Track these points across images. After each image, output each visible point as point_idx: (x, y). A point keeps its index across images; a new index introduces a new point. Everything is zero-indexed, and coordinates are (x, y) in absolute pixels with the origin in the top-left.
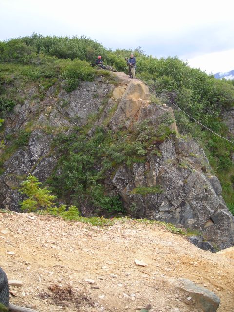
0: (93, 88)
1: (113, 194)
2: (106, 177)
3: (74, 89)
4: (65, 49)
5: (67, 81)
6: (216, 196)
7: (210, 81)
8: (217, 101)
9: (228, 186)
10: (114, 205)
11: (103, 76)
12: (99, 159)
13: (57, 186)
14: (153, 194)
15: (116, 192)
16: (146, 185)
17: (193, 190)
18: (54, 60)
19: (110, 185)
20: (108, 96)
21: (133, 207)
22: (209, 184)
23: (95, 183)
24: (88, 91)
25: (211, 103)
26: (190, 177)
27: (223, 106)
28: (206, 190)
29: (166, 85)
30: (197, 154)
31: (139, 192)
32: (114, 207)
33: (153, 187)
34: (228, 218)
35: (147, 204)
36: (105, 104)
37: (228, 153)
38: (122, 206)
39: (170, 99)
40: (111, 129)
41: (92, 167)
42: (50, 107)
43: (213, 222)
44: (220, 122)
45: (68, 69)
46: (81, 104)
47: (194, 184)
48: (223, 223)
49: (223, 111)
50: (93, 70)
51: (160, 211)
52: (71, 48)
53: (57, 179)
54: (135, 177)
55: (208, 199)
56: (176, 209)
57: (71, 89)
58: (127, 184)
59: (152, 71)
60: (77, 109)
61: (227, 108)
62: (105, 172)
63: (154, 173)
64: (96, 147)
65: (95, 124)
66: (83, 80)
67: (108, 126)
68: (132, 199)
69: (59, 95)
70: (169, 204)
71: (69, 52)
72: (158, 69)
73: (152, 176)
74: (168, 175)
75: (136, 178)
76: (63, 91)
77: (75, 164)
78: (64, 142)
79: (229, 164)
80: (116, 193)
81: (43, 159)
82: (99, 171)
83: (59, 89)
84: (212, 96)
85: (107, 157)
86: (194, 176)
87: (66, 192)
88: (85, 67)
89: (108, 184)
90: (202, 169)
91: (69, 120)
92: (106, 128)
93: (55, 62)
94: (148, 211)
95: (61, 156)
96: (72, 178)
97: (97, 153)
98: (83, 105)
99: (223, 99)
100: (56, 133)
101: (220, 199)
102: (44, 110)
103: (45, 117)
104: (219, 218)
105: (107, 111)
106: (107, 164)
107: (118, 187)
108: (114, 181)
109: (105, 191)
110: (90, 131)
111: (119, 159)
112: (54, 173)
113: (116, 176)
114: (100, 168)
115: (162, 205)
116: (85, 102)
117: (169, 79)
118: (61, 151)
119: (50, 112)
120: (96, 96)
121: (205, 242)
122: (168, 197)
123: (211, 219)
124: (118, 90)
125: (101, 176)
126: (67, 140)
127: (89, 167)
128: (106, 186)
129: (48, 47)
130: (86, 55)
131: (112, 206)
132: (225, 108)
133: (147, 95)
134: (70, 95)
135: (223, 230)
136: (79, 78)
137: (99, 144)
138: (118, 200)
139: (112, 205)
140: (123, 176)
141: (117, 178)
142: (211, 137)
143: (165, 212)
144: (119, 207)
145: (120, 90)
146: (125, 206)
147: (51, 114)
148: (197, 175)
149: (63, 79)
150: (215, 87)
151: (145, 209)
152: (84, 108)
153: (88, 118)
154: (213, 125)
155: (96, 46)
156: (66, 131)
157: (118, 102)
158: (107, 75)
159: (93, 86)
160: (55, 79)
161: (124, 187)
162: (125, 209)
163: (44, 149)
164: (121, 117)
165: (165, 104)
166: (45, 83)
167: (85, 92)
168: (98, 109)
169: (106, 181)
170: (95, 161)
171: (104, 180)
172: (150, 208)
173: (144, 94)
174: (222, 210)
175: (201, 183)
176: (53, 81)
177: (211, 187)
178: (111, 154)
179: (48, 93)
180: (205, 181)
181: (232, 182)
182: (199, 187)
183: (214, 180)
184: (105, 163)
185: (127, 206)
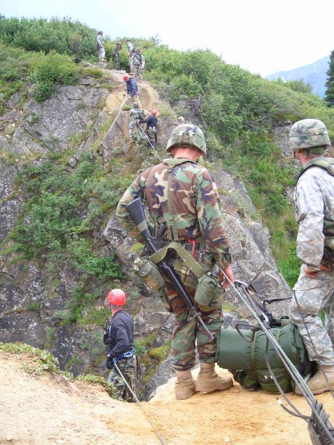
0: (77, 95)
1: (106, 252)
2: (95, 227)
3: (48, 98)
4: (36, 37)
5: (37, 85)
6: (258, 252)
7: (254, 82)
8: (266, 112)
9: (281, 235)
10: (108, 269)
11: (91, 76)
12: (85, 200)
13: (25, 243)
15: (109, 249)
18: (19, 53)
19: (100, 239)
20: (100, 106)
22: (248, 235)
23: (76, 237)
24: (70, 99)
25: (256, 114)
27: (274, 119)
28: (243, 244)
29: (186, 89)
30: (230, 191)
32: (106, 271)
34: (277, 285)
36: (95, 118)
37: (280, 188)
38: (118, 269)
39: (191, 109)
40: (102, 155)
41: (76, 212)
42: (14, 125)
43: (255, 291)
44: (269, 142)
45: (39, 68)
46: (59, 119)
48: (269, 292)
49: (274, 126)
50: (77, 68)
52: (47, 35)
53: (24, 231)
55: (247, 256)
57: (43, 97)
58: (125, 237)
59: (165, 68)
60: (54, 126)
61: (280, 123)
62: (92, 221)
64: (80, 183)
65: (80, 149)
66: (61, 83)
67: (98, 151)
68: (132, 259)
69: (26, 106)
71: (43, 41)
72: (174, 65)
76: (31, 100)
77: (49, 209)
78: (33, 176)
79: (282, 204)
80: (111, 251)
81: (4, 202)
82: (85, 218)
83: (26, 97)
84: (257, 105)
85: (96, 198)
87: (39, 250)
88: (66, 63)
89: (97, 238)
90: (239, 212)
91: (41, 143)
92: (95, 154)
93: (20, 57)
95: (31, 197)
96: (44, 230)
97: (81, 192)
98: (62, 120)
99: (273, 109)
100: (22, 163)
101: (265, 257)
102: (3, 130)
103: (5, 139)
104: (263, 284)
105: (97, 129)
106: (94, 209)
107: (112, 242)
108: (105, 233)
109: (93, 248)
110: (72, 160)
111: (113, 200)
112: (21, 223)
113: (108, 226)
114: (86, 214)
116: (65, 116)
117: (191, 79)
118: (30, 190)
119: (13, 132)
120: (82, 107)
121: (243, 320)
123: (251, 286)
124: (115, 98)
125: (87, 226)
126: (39, 174)
127: (70, 214)
128: (95, 241)
129: (12, 34)
130: (69, 46)
131: (104, 270)
132: (277, 121)
133: (156, 104)
134: (42, 107)
136: (55, 80)
137: (85, 177)
138: (114, 261)
139: (104, 268)
140: (119, 225)
141: (110, 229)
142: (257, 165)
144: (114, 271)
145: (117, 97)
146: (124, 270)
147: (14, 135)
148: (230, 222)
149: (32, 83)
150: (262, 91)
152: (64, 125)
153: (71, 140)
154: (259, 147)
155: (85, 32)
156: (38, 160)
157: (114, 116)
158: (97, 75)
159: (76, 92)
160: (21, 82)
161: (121, 242)
162: (123, 274)
163: (5, 188)
164: (116, 138)
165: (182, 118)
166: (5, 88)
167: (65, 101)
168: (84, 127)
169: (95, 234)
170: (79, 204)
171: (92, 231)
173: (151, 103)
174: (267, 273)
175: (236, 233)
176: (17, 85)
177: (251, 239)
178: (101, 193)
179: (10, 103)
180: (241, 231)
181: (286, 229)
182: (232, 240)
183: (257, 228)
184: (93, 206)
185: (127, 270)
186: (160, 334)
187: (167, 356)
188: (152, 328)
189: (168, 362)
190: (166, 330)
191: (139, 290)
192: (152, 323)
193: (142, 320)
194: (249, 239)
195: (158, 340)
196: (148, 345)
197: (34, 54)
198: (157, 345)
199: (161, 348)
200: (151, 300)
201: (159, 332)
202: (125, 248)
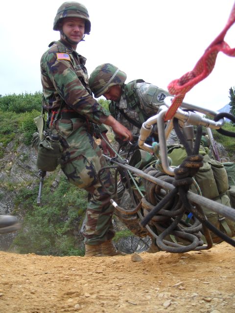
2: (74, 227)
4: (23, 104)
5: (25, 134)
12: (65, 209)
13: (26, 246)
14: (126, 238)
16: (117, 230)
18: (12, 115)
19: (79, 236)
23: (60, 235)
33: (125, 231)
35: (121, 250)
41: (59, 219)
42: (11, 163)
45: (25, 122)
52: (30, 102)
53: (24, 237)
57: (30, 142)
62: (71, 223)
64: (60, 197)
65: (59, 174)
69: (18, 149)
70: (145, 246)
71: (28, 106)
76: (22, 145)
77: (40, 218)
78: (28, 197)
82: (66, 222)
83: (18, 143)
85: (73, 206)
89: (77, 235)
91: (31, 174)
93: (12, 117)
95: (27, 212)
97: (62, 203)
100: (18, 189)
102: (4, 167)
103: (5, 174)
106: (72, 214)
108: (82, 230)
109: (75, 243)
110: (54, 183)
113: (83, 225)
114: (67, 219)
115: (137, 249)
118: (26, 207)
119: (11, 168)
125: (68, 227)
126: (32, 195)
127: (55, 220)
128: (76, 238)
129: (7, 104)
134: (30, 148)
137: (64, 193)
147: (12, 170)
149: (21, 133)
156: (30, 185)
160: (14, 134)
163: (8, 208)
166: (3, 139)
169: (75, 232)
170: (61, 212)
171: (72, 231)
176: (11, 136)
178: (75, 201)
179: (8, 149)
184: (71, 212)
197: (22, 115)
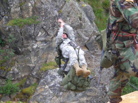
6: (89, 24)
9: (101, 12)
14: (30, 25)
16: (22, 17)
17: (68, 19)
21: (11, 38)
22: (83, 13)
26: (65, 7)
28: (80, 19)
31: (15, 24)
33: (29, 18)
35: (24, 35)
43: (88, 49)
47: (69, 13)
51: (37, 41)
54: (10, 9)
55: (82, 27)
56: (52, 38)
58: (3, 16)
63: (30, 5)
68: (9, 30)
70: (45, 34)
73: (28, 8)
74: (43, 6)
75: (12, 10)
86: (69, 6)
94: (25, 41)
101: (93, 26)
104: (93, 44)
115: (38, 36)
122: (45, 27)
123: (86, 46)
135: (97, 55)
143: (42, 41)
146: (3, 38)
148: (72, 5)
151: (22, 40)
162: (3, 41)
172: (27, 39)
175: (76, 12)
177: (85, 15)
180: (79, 11)
181: (104, 8)
182: (74, 17)
183: (88, 8)
185: (5, 38)
186: (28, 78)
187: (34, 93)
188: (23, 75)
189: (35, 96)
190: (33, 76)
191: (14, 51)
192: (23, 72)
193: (16, 70)
194: (83, 16)
195: (28, 82)
196: (21, 86)
198: (27, 86)
199: (30, 88)
200: (22, 57)
201: (28, 77)
202: (4, 23)
